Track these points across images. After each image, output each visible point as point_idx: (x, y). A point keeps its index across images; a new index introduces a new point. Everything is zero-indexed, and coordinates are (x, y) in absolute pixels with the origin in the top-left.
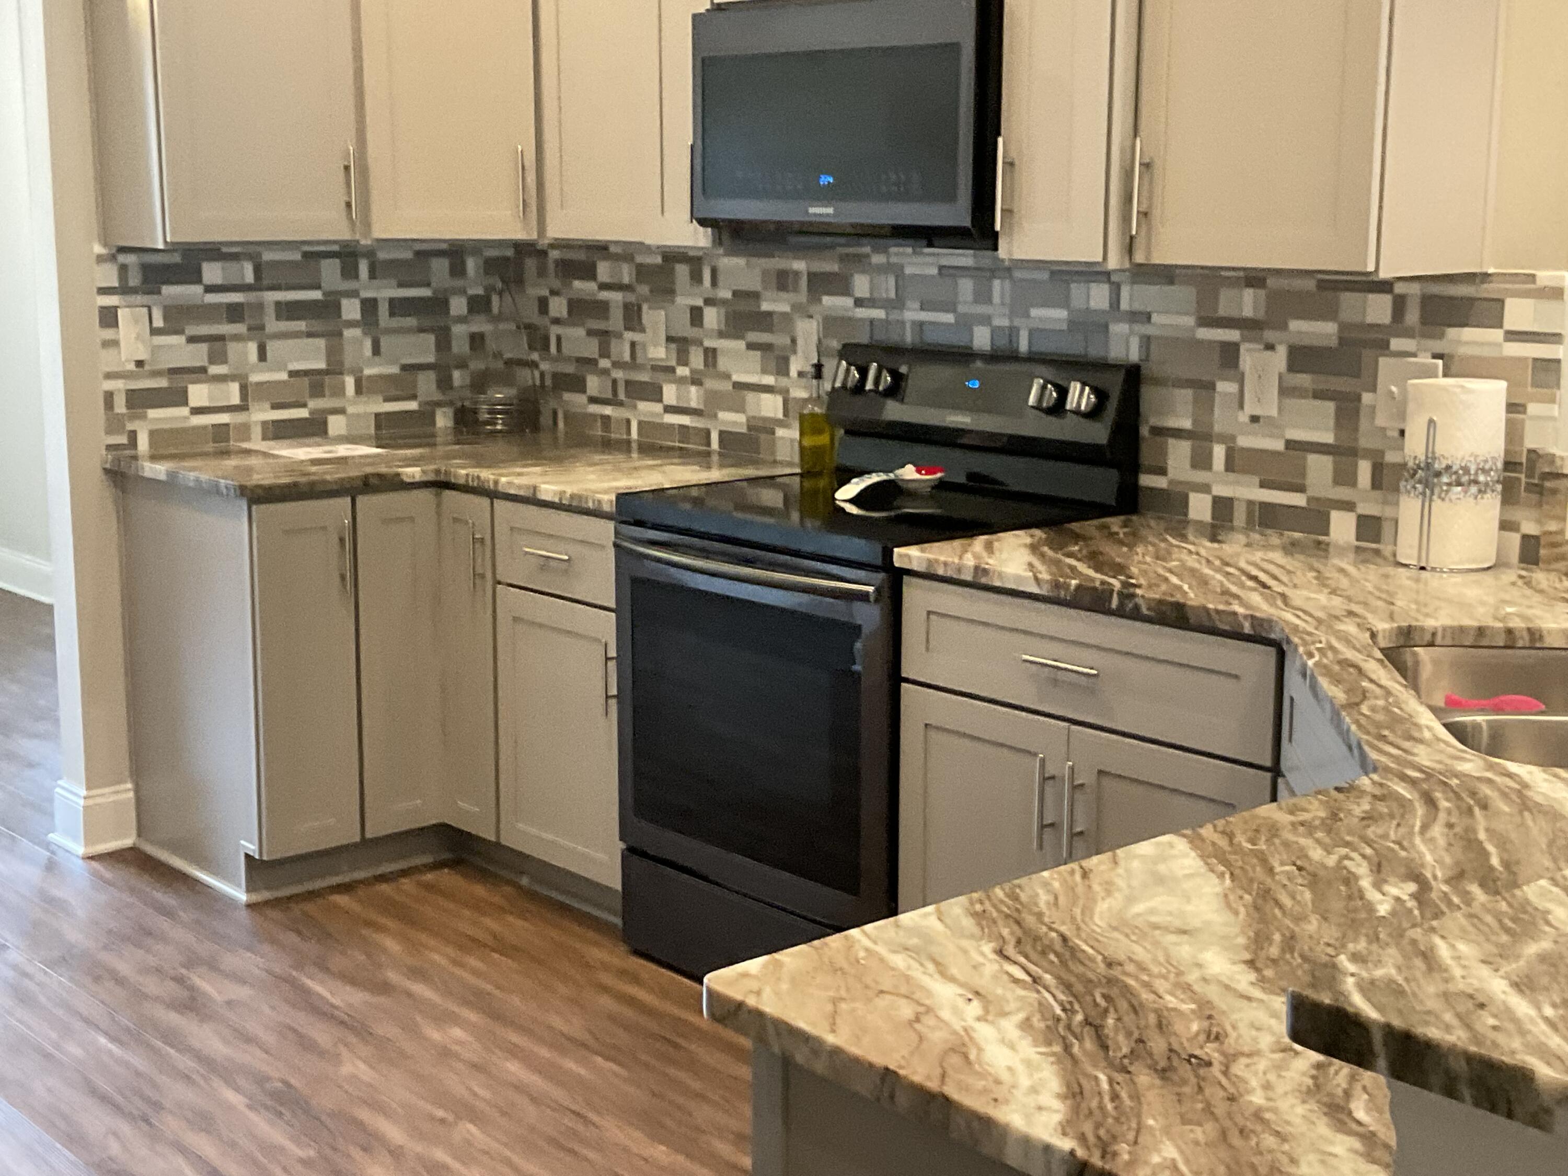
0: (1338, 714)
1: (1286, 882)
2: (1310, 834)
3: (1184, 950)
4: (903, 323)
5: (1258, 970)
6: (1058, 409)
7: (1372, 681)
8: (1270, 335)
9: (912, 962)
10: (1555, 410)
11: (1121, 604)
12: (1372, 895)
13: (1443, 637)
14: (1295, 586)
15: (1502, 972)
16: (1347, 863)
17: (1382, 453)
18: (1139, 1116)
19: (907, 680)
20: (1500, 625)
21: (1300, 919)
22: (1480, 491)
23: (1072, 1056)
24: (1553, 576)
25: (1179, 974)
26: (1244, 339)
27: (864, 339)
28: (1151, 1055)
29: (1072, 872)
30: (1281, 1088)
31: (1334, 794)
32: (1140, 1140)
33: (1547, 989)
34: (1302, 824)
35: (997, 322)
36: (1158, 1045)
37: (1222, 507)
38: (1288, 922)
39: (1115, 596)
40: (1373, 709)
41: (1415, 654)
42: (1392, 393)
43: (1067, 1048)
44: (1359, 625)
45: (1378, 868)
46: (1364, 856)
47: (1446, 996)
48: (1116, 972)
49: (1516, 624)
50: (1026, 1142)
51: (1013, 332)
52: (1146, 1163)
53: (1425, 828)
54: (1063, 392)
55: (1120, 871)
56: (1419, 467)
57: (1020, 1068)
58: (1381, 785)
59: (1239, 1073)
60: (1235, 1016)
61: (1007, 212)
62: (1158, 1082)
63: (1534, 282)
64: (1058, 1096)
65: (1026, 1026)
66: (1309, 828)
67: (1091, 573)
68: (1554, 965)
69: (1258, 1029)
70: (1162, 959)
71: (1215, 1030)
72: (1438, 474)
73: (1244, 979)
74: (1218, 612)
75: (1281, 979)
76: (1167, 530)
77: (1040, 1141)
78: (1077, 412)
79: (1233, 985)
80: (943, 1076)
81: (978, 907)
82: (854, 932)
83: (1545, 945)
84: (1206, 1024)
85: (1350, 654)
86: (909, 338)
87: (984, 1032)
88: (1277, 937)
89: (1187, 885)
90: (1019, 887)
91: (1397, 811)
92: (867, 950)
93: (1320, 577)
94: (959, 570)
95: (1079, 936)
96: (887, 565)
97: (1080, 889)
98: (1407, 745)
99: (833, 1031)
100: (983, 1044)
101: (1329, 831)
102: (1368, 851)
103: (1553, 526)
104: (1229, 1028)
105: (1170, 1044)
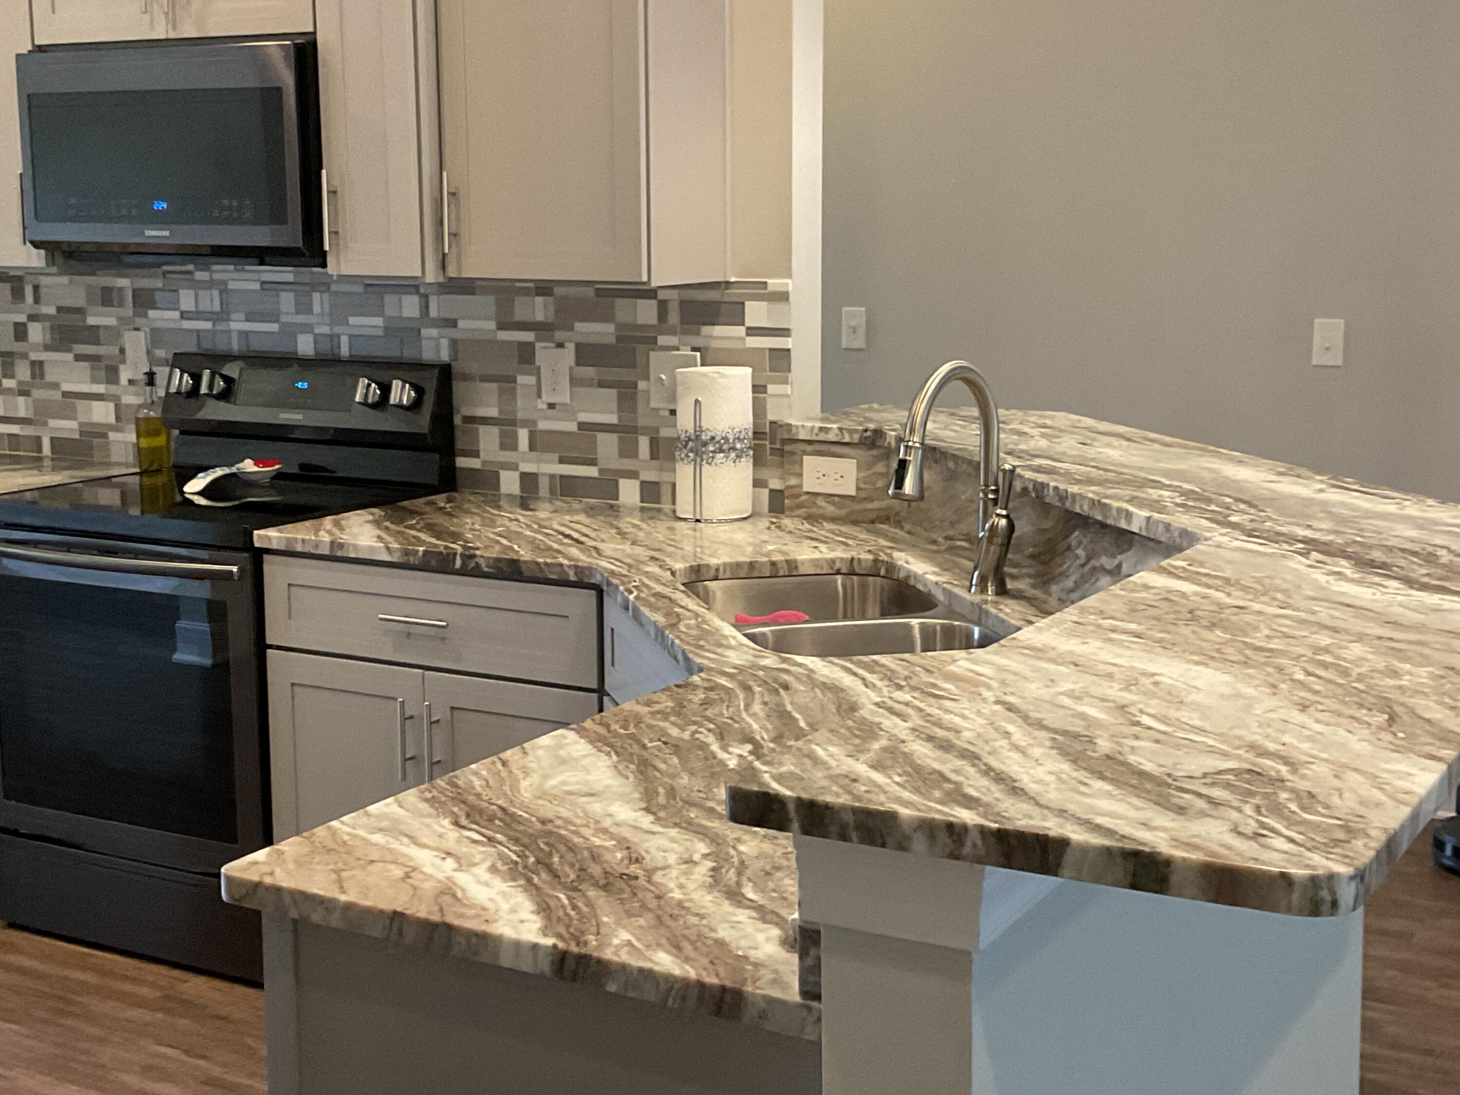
0: (663, 633)
1: (657, 753)
2: (666, 718)
3: (596, 807)
4: (229, 332)
5: (654, 814)
6: (383, 402)
7: (682, 607)
8: (560, 335)
9: (388, 838)
10: (788, 389)
11: (464, 563)
12: (722, 755)
13: (725, 572)
14: (603, 541)
15: (861, 760)
16: (697, 736)
17: (657, 430)
18: (596, 916)
19: (271, 647)
20: (766, 559)
21: (673, 776)
22: (737, 456)
23: (535, 885)
24: (797, 521)
25: (597, 822)
26: (539, 339)
27: (192, 348)
28: (592, 877)
29: (494, 763)
30: (691, 886)
31: (675, 689)
32: (601, 931)
33: (892, 767)
34: (658, 712)
35: (318, 330)
36: (596, 870)
37: (529, 481)
38: (666, 779)
39: (458, 558)
40: (688, 627)
41: (705, 587)
42: (661, 379)
43: (529, 881)
44: (661, 567)
45: (721, 737)
46: (709, 730)
47: (830, 777)
48: (549, 826)
49: (777, 557)
50: (517, 945)
51: (334, 338)
52: (610, 945)
53: (747, 707)
54: (386, 389)
55: (530, 758)
56: (690, 439)
57: (499, 898)
58: (709, 680)
59: (659, 881)
60: (646, 845)
61: (334, 233)
62: (603, 893)
63: (766, 288)
64: (533, 912)
65: (493, 869)
66: (664, 715)
67: (434, 541)
68: (891, 753)
69: (664, 851)
70: (582, 815)
71: (634, 856)
72: (705, 444)
73: (646, 821)
74: (546, 564)
75: (671, 817)
76: (486, 503)
77: (529, 943)
78: (400, 406)
79: (638, 825)
80: (441, 910)
81: (428, 795)
82: (335, 823)
83: (884, 742)
84: (625, 852)
85: (659, 588)
86: (235, 346)
87: (462, 878)
88: (661, 790)
89: (585, 762)
90: (456, 777)
91: (726, 697)
92: (349, 834)
93: (621, 533)
94: (317, 546)
95: (514, 806)
96: (248, 546)
97: (504, 774)
98: (719, 650)
99: (344, 892)
100: (465, 887)
101: (678, 715)
102: (712, 726)
103: (793, 481)
104: (643, 853)
105: (604, 869)
